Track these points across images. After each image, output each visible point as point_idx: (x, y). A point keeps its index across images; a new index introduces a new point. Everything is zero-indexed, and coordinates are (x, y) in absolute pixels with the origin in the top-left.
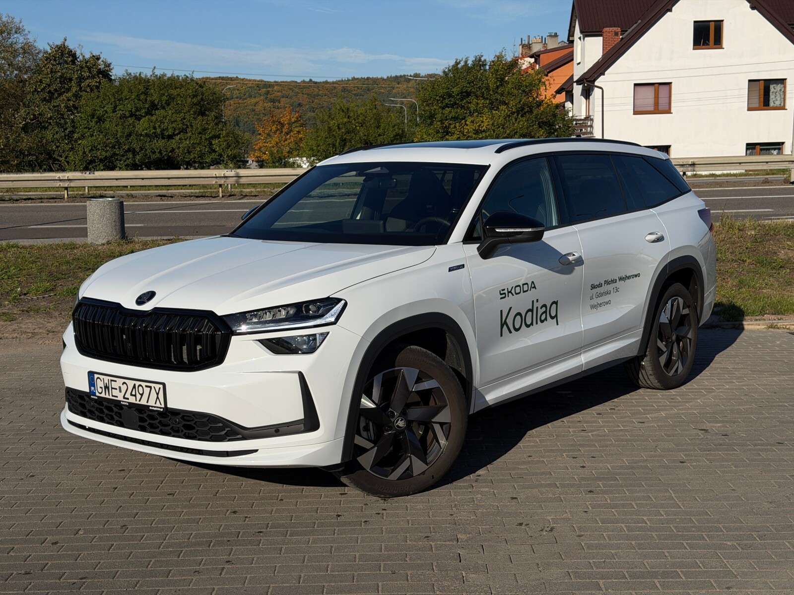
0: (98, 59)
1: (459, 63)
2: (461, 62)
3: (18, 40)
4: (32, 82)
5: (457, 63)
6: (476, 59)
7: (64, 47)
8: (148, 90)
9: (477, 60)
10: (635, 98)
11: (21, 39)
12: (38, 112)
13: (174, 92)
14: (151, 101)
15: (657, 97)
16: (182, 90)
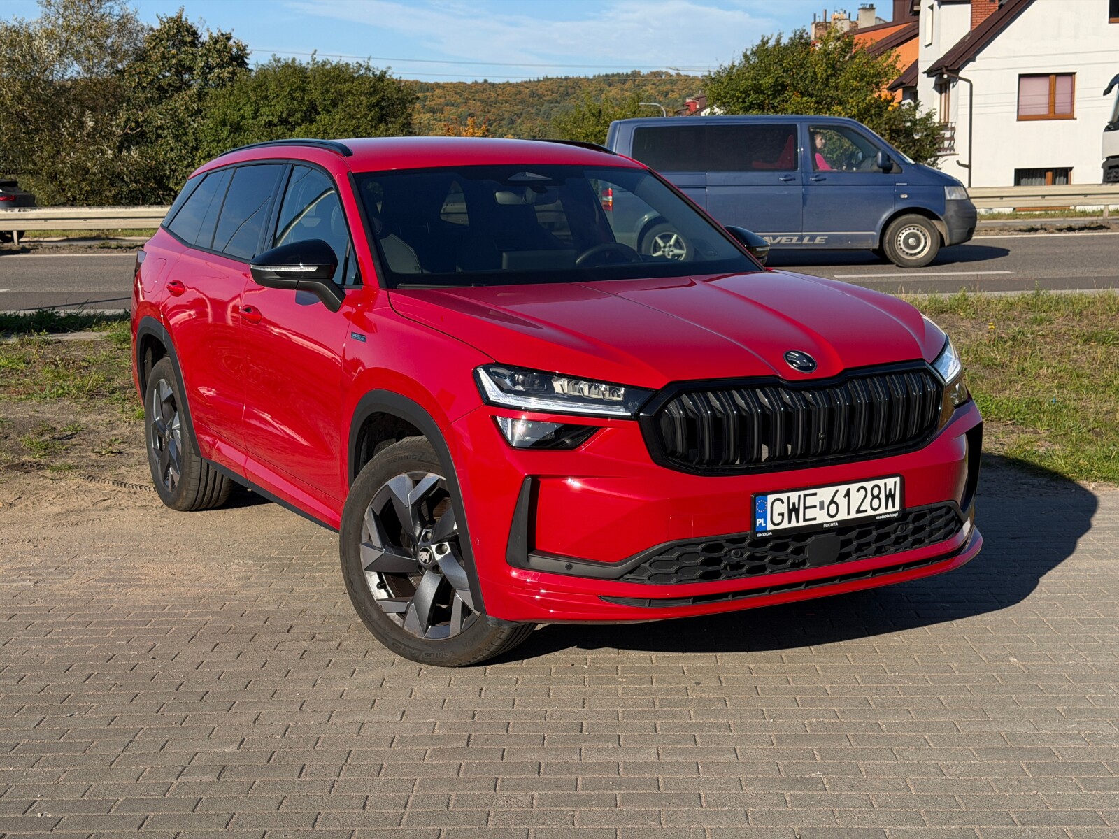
0: (229, 39)
1: (767, 42)
2: (770, 41)
3: (111, 10)
4: (134, 73)
5: (764, 43)
6: (795, 35)
7: (181, 21)
8: (305, 85)
9: (797, 36)
10: (1020, 94)
11: (117, 10)
12: (142, 118)
13: (345, 87)
14: (308, 100)
15: (1053, 93)
16: (354, 84)
